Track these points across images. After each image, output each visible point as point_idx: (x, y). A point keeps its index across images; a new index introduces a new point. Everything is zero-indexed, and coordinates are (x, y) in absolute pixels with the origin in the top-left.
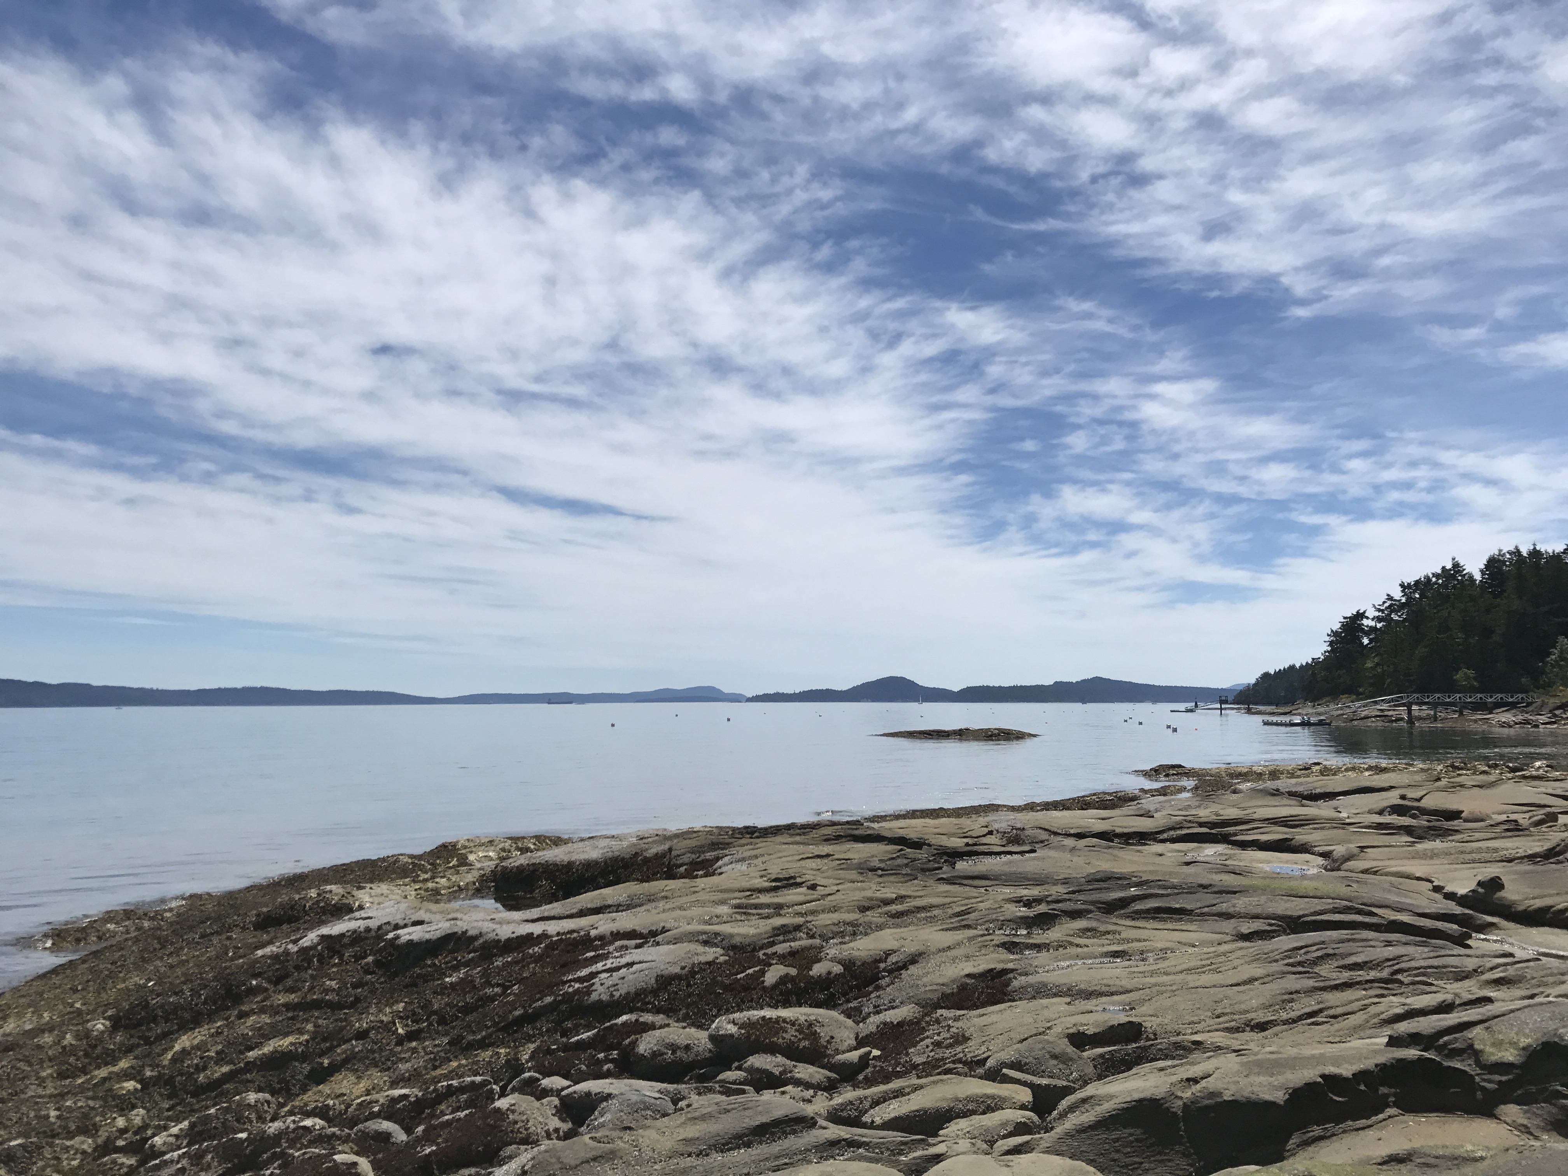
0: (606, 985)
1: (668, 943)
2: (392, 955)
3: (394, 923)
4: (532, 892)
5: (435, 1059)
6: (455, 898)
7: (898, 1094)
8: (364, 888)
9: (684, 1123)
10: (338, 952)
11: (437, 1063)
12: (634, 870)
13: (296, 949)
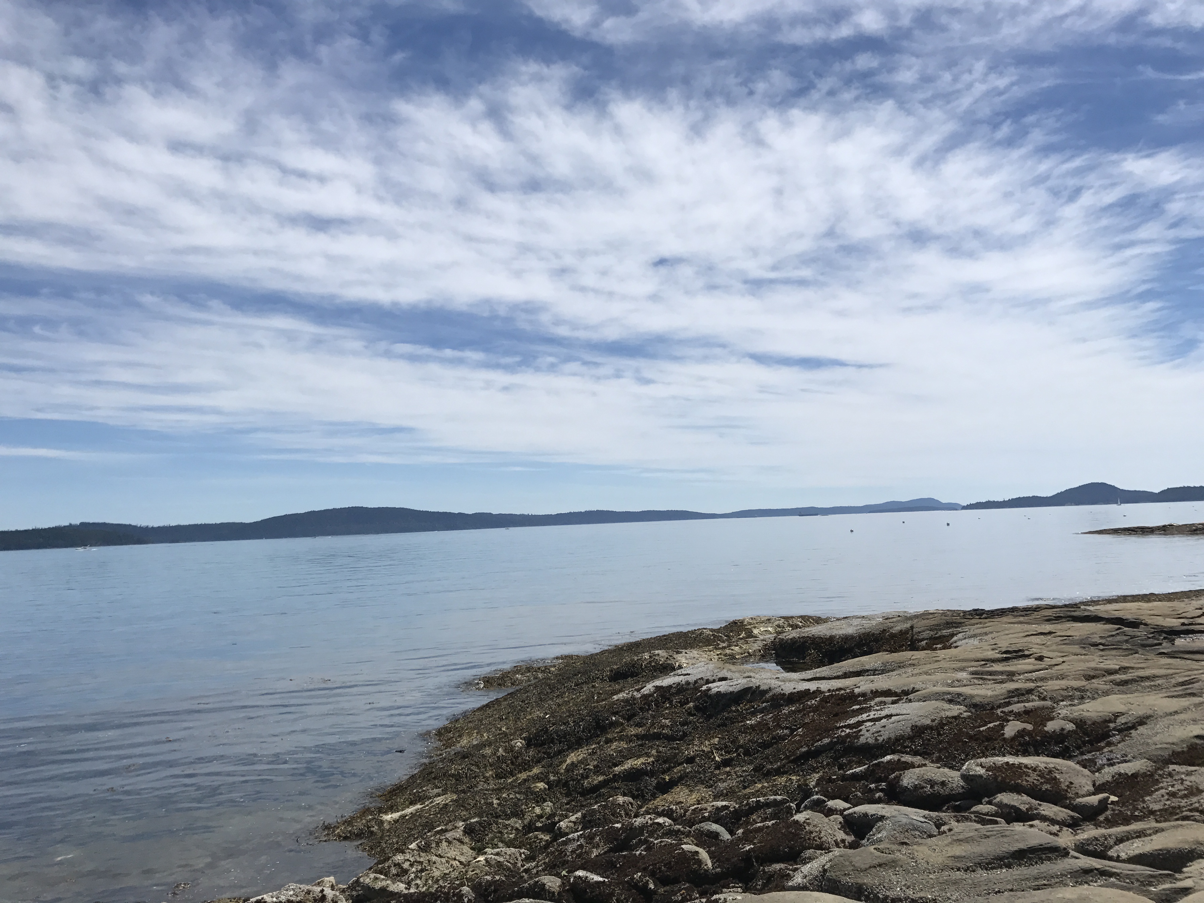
0: (871, 732)
1: (919, 700)
2: (706, 702)
3: (706, 678)
4: (804, 658)
5: (744, 781)
6: (746, 661)
7: (1140, 834)
8: (681, 653)
9: (951, 843)
10: (669, 699)
11: (746, 784)
12: (883, 643)
13: (639, 696)
